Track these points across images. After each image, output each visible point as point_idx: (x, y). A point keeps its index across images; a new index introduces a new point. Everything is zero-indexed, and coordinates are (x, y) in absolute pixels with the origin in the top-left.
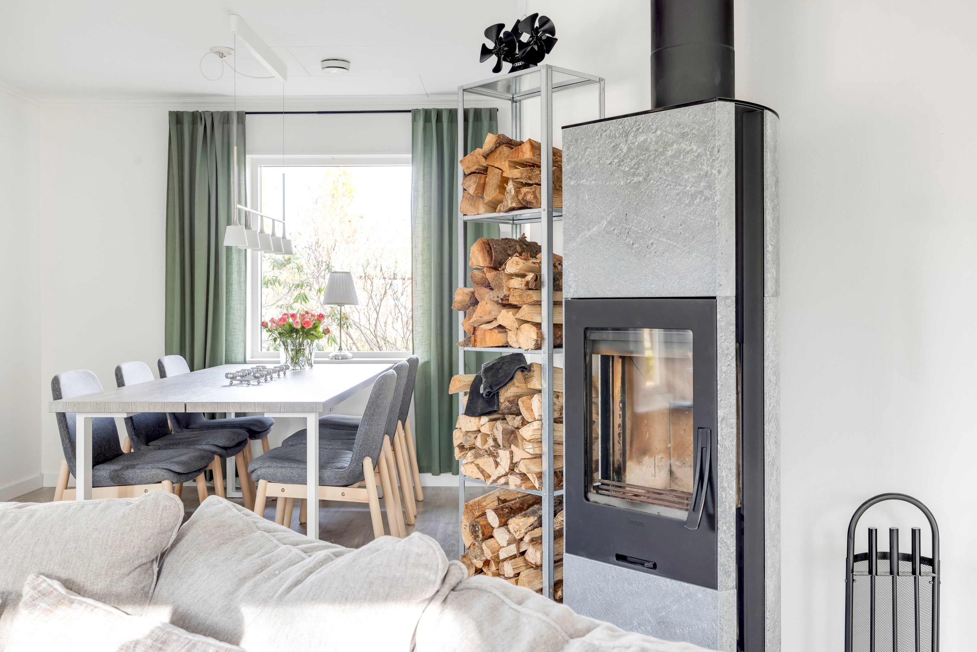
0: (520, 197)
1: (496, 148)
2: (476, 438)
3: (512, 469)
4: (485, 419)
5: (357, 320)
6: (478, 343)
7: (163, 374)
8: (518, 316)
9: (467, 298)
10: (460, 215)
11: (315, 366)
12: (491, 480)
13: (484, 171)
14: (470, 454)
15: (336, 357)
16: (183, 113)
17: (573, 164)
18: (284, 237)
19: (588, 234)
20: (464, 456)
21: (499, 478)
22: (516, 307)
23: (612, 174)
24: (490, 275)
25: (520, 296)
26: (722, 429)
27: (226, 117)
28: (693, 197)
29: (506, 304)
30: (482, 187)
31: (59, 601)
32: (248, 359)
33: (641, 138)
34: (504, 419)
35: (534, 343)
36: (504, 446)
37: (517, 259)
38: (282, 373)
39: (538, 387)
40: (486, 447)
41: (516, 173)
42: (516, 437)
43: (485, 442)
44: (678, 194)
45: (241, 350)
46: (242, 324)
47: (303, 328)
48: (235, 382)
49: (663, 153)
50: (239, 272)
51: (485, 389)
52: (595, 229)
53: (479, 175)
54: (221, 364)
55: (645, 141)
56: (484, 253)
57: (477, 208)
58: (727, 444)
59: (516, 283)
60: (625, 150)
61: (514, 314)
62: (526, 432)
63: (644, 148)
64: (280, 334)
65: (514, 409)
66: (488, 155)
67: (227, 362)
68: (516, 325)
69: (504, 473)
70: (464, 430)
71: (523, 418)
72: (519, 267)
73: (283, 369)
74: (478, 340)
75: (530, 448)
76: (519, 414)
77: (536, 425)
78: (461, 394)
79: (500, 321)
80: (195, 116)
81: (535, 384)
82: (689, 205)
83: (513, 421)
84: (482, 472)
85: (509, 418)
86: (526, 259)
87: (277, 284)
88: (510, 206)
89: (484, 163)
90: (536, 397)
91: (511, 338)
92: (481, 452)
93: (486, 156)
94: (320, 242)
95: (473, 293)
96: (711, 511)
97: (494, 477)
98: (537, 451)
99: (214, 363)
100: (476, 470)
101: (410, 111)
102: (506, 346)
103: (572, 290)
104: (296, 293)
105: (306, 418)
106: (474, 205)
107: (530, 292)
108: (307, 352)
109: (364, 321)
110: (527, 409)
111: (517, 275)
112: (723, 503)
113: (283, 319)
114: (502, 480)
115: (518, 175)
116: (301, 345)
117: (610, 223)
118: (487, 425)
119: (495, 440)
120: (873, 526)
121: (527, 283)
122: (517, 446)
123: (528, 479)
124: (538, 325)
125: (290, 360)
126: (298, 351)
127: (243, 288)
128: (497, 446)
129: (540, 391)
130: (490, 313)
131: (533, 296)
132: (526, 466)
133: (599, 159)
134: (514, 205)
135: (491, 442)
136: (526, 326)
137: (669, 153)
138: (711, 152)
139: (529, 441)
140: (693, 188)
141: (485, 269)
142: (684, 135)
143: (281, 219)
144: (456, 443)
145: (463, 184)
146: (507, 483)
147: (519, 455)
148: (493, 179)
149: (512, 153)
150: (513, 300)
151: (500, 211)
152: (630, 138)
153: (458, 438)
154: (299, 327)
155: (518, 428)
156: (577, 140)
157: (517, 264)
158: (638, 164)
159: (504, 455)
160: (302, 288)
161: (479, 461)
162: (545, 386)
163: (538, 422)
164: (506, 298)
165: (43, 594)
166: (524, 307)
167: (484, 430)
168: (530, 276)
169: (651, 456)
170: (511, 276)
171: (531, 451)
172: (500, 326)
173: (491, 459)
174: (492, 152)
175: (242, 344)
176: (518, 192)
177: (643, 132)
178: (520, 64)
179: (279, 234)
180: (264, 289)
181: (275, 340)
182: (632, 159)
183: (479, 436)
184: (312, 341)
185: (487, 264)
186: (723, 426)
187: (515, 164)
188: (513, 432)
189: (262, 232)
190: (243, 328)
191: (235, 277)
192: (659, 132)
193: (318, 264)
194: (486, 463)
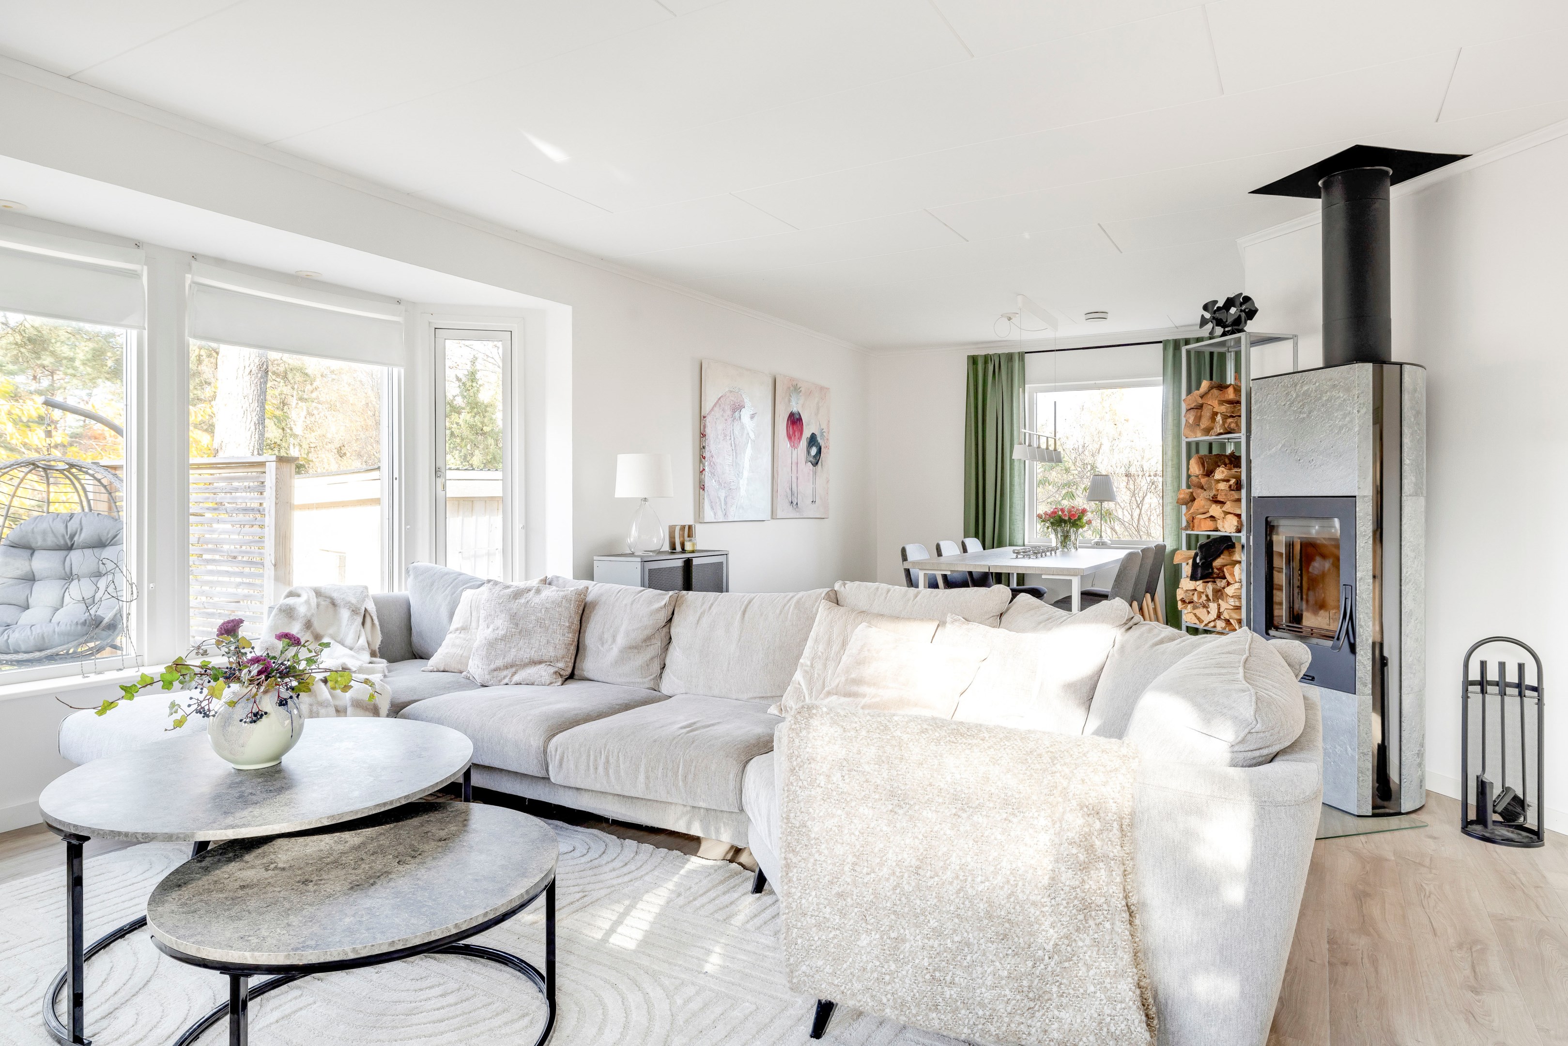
0: (1226, 426)
1: (1209, 391)
2: (1193, 594)
3: (1219, 616)
4: (1200, 582)
5: (1121, 517)
6: (1195, 528)
7: (965, 550)
8: (1224, 509)
9: (1188, 497)
10: (1183, 438)
11: (1079, 549)
12: (1204, 624)
13: (1200, 407)
14: (1189, 606)
15: (1097, 544)
16: (977, 356)
17: (1259, 405)
18: (1055, 450)
19: (1269, 453)
20: (1186, 608)
21: (1210, 622)
22: (1222, 503)
23: (1285, 412)
24: (1203, 481)
25: (1226, 495)
26: (1360, 586)
27: (1010, 357)
28: (1341, 428)
29: (1216, 501)
30: (1198, 419)
31: (964, 623)
32: (1026, 543)
33: (1305, 388)
34: (1215, 582)
35: (1235, 528)
36: (1213, 601)
37: (1223, 469)
38: (1053, 552)
39: (1238, 559)
40: (1200, 601)
41: (1223, 409)
42: (1222, 594)
43: (1200, 597)
44: (1330, 426)
45: (1021, 536)
46: (1022, 516)
47: (1069, 518)
48: (1019, 556)
49: (1320, 398)
50: (1019, 476)
51: (1200, 560)
52: (1273, 450)
53: (1196, 410)
54: (1006, 546)
55: (1307, 391)
56: (1199, 465)
57: (1195, 433)
58: (1364, 596)
59: (1222, 486)
60: (1294, 396)
61: (1221, 508)
62: (1230, 591)
63: (1306, 394)
64: (1052, 523)
65: (1221, 574)
66: (1203, 396)
67: (1010, 545)
68: (1223, 515)
69: (1213, 619)
70: (1185, 589)
71: (1228, 581)
72: (1224, 475)
73: (1053, 550)
74: (1196, 526)
75: (1232, 602)
76: (1224, 578)
77: (1237, 585)
78: (1184, 565)
79: (1211, 513)
80: (987, 358)
81: (1237, 557)
82: (1338, 433)
83: (1221, 583)
84: (1199, 619)
85: (1218, 581)
86: (1230, 469)
87: (1047, 484)
88: (1219, 432)
89: (1200, 401)
90: (1237, 567)
91: (1220, 526)
92: (1197, 605)
93: (1202, 397)
94: (1086, 445)
95: (1192, 493)
96: (1352, 641)
97: (1206, 622)
98: (1237, 604)
99: (1001, 544)
100: (1194, 618)
101: (1160, 342)
102: (1216, 530)
103: (1258, 491)
104: (1064, 492)
105: (1071, 580)
106: (1193, 431)
107: (1233, 492)
108: (1073, 538)
109: (1127, 518)
110: (1230, 574)
111: (1224, 480)
112: (1361, 636)
113: (1054, 513)
114: (1212, 624)
115: (1225, 410)
116: (1068, 532)
117: (1284, 446)
118: (1201, 585)
119: (1207, 596)
120: (1483, 659)
121: (1230, 486)
122: (1223, 600)
123: (1231, 624)
124: (1239, 516)
125: (1059, 544)
126: (1066, 537)
127: (1022, 488)
128: (1208, 600)
129: (1240, 562)
130: (1203, 507)
131: (1235, 495)
132: (1228, 614)
133: (1277, 402)
134: (1222, 431)
135: (1204, 597)
136: (1230, 517)
137: (1325, 398)
138: (1353, 398)
139: (1232, 597)
140: (1341, 423)
141: (1200, 477)
142: (1334, 386)
143: (1053, 436)
144: (1179, 598)
145: (1185, 416)
146: (1215, 627)
147: (1223, 606)
148: (1206, 413)
149: (1220, 394)
150: (1220, 498)
151: (1211, 435)
152: (1298, 387)
153: (1180, 594)
154: (1067, 518)
155: (1224, 588)
156: (1261, 389)
157: (1223, 472)
158: (1303, 405)
159: (1213, 607)
160: (1069, 487)
161: (1196, 611)
162: (1244, 558)
163: (1238, 584)
164: (1215, 496)
165: (956, 620)
166: (1228, 502)
167: (1199, 589)
168: (1233, 481)
169: (1326, 610)
170: (1218, 481)
171: (1233, 604)
172: (1212, 517)
173: (1205, 610)
174: (1206, 393)
175: (1022, 532)
176: (1224, 423)
177: (1306, 384)
178: (1229, 329)
179: (1052, 448)
180: (1039, 490)
181: (1048, 528)
182: (1299, 402)
183: (1196, 593)
184: (1077, 530)
185: (1201, 472)
186: (1361, 583)
187: (1222, 402)
188: (1220, 591)
189: (1039, 447)
190: (1022, 519)
191: (1016, 479)
192: (1317, 384)
193: (1085, 465)
194: (1201, 612)
